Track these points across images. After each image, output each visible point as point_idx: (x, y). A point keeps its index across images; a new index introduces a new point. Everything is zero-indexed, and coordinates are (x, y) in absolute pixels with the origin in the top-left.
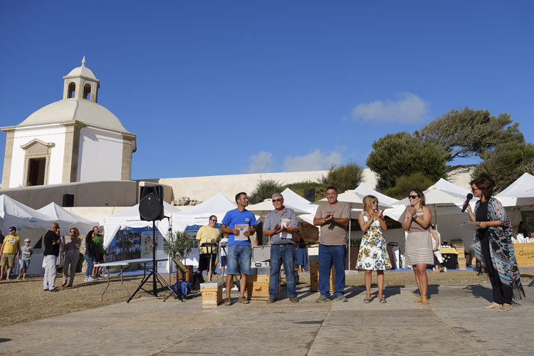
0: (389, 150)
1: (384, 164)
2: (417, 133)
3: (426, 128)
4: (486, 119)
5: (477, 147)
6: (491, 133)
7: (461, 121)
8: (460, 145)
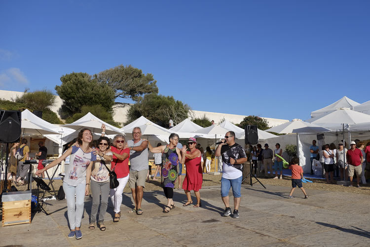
0: (77, 85)
1: (72, 95)
2: (96, 76)
3: (103, 74)
4: (140, 75)
5: (132, 93)
6: (141, 85)
7: (126, 74)
8: (124, 90)
